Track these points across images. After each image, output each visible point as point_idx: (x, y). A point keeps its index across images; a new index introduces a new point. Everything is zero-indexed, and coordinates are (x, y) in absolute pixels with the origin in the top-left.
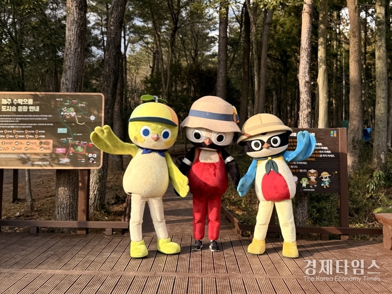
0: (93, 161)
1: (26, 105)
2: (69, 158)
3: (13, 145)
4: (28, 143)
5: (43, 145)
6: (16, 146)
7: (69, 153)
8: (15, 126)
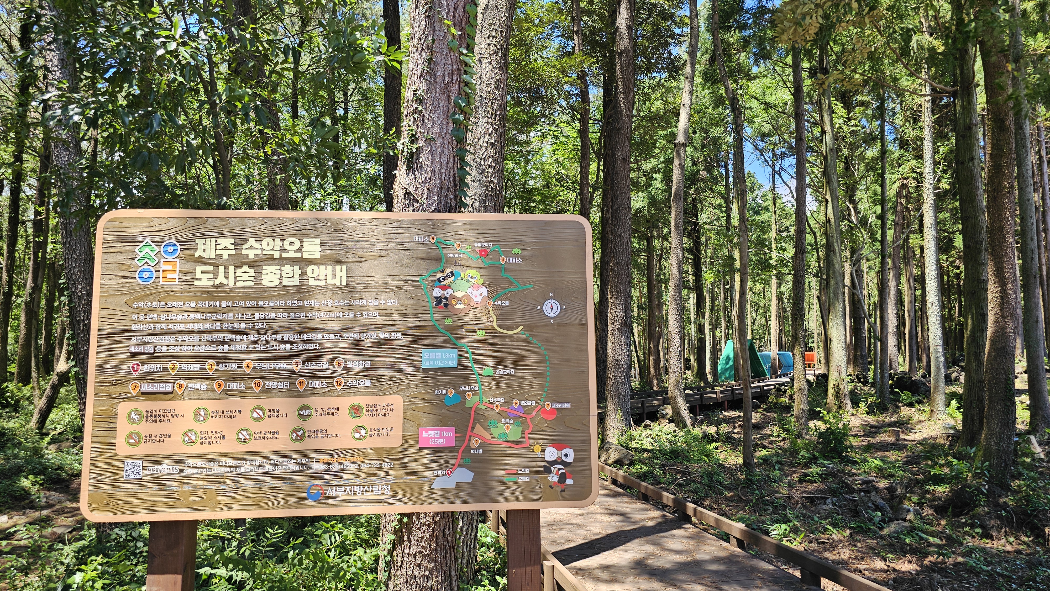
0: (562, 478)
1: (292, 261)
2: (469, 468)
3: (244, 420)
4: (305, 413)
5: (364, 420)
6: (255, 427)
7: (469, 448)
8: (248, 343)
